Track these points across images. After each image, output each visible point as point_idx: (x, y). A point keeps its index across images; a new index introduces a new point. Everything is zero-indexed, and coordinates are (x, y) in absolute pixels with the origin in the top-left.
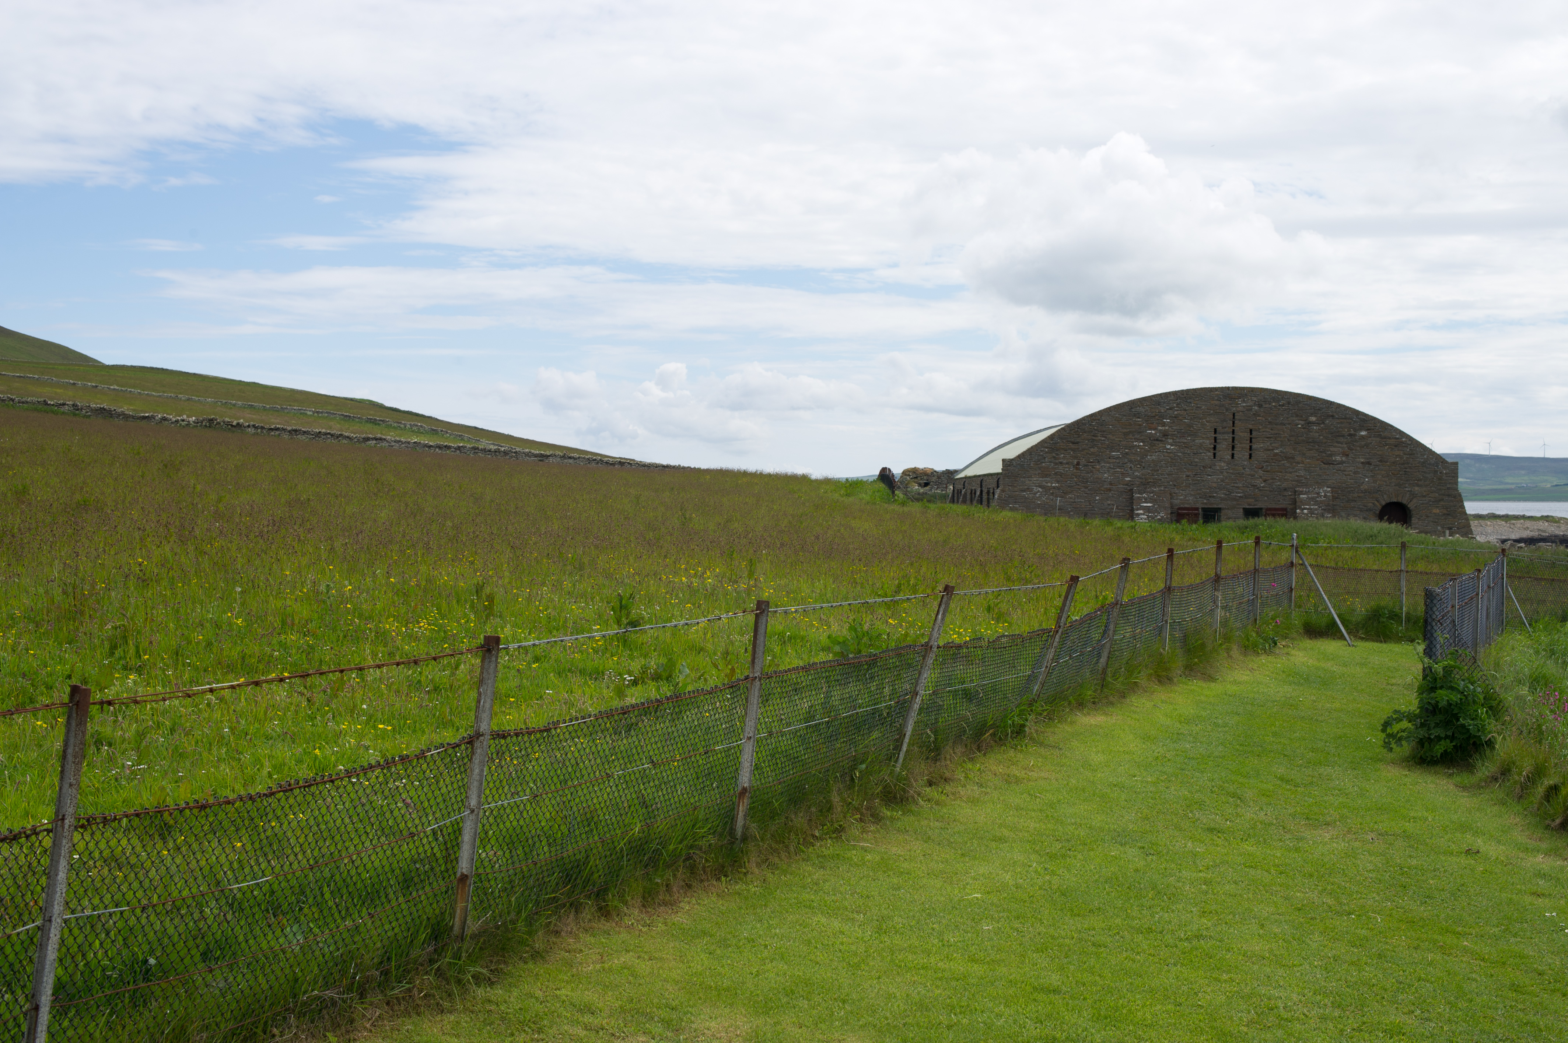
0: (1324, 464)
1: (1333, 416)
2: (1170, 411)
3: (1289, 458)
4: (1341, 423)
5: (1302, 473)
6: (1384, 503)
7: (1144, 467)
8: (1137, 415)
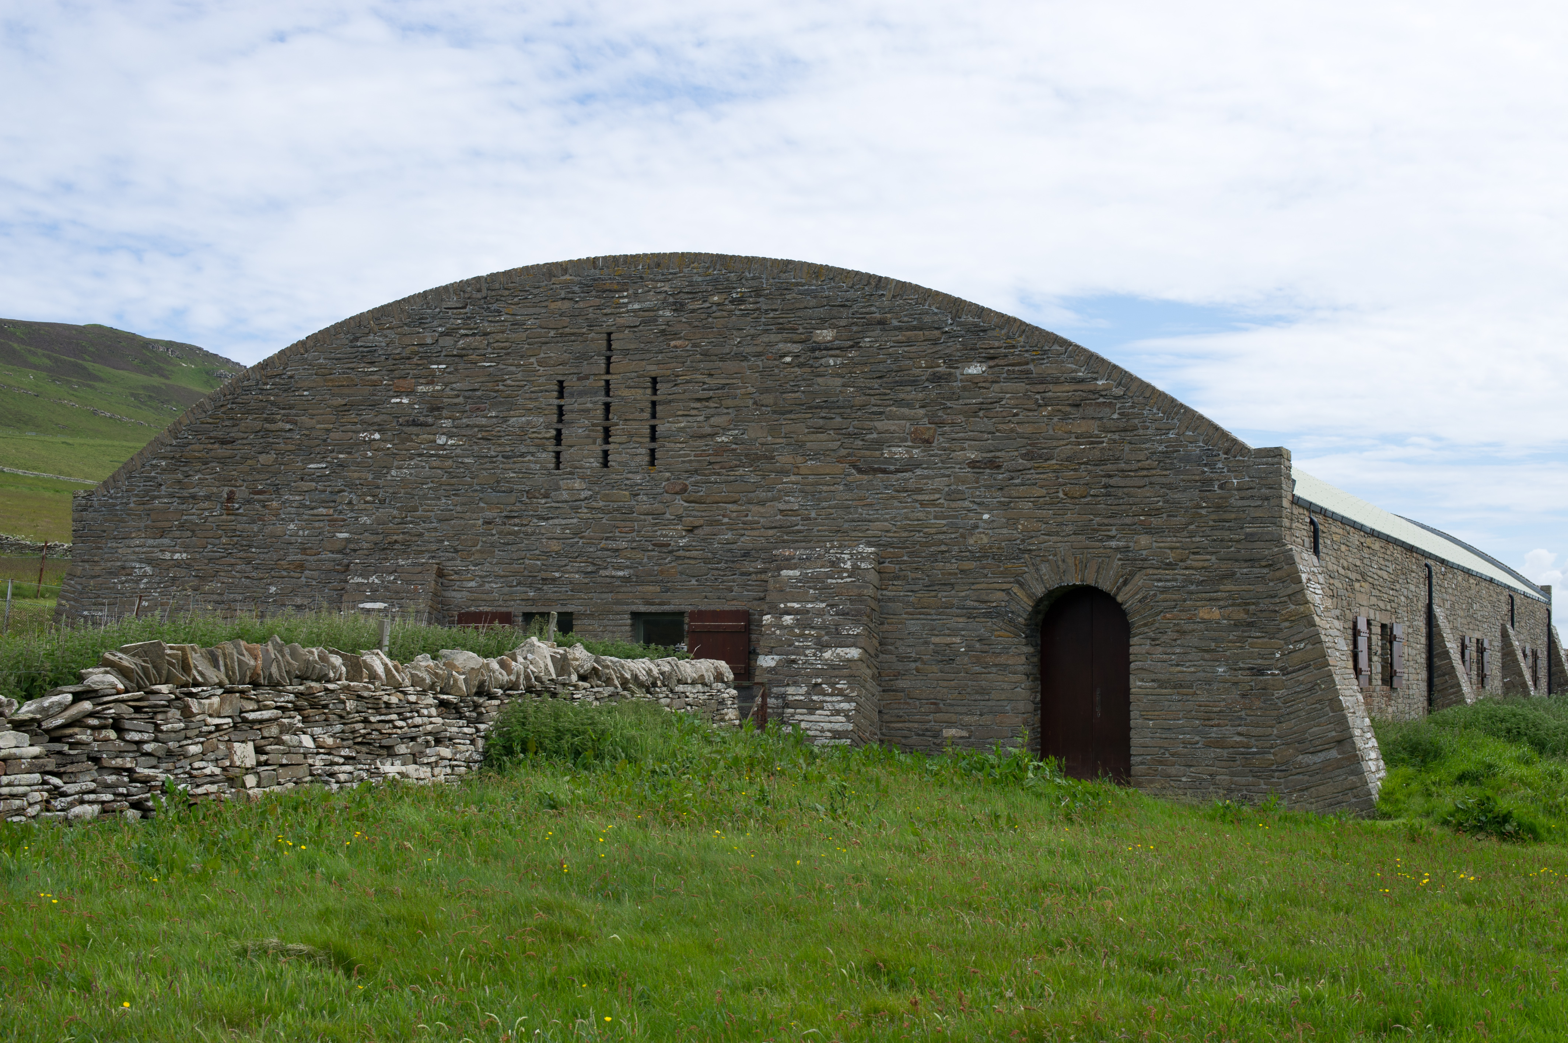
0: (860, 471)
1: (882, 323)
2: (447, 341)
3: (758, 458)
4: (909, 342)
5: (794, 502)
6: (1040, 591)
7: (382, 502)
8: (369, 355)
